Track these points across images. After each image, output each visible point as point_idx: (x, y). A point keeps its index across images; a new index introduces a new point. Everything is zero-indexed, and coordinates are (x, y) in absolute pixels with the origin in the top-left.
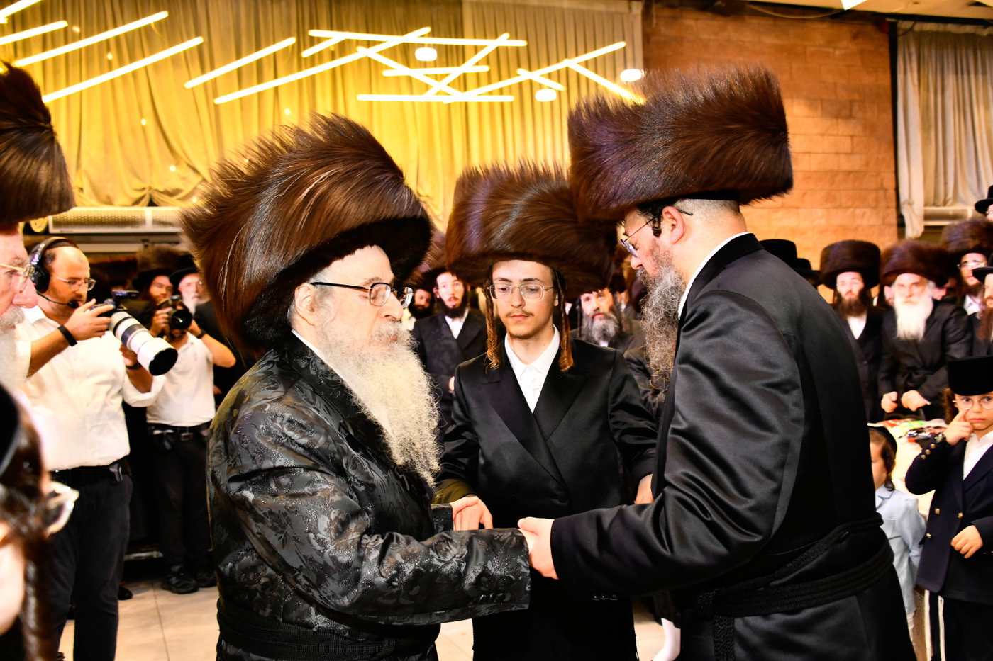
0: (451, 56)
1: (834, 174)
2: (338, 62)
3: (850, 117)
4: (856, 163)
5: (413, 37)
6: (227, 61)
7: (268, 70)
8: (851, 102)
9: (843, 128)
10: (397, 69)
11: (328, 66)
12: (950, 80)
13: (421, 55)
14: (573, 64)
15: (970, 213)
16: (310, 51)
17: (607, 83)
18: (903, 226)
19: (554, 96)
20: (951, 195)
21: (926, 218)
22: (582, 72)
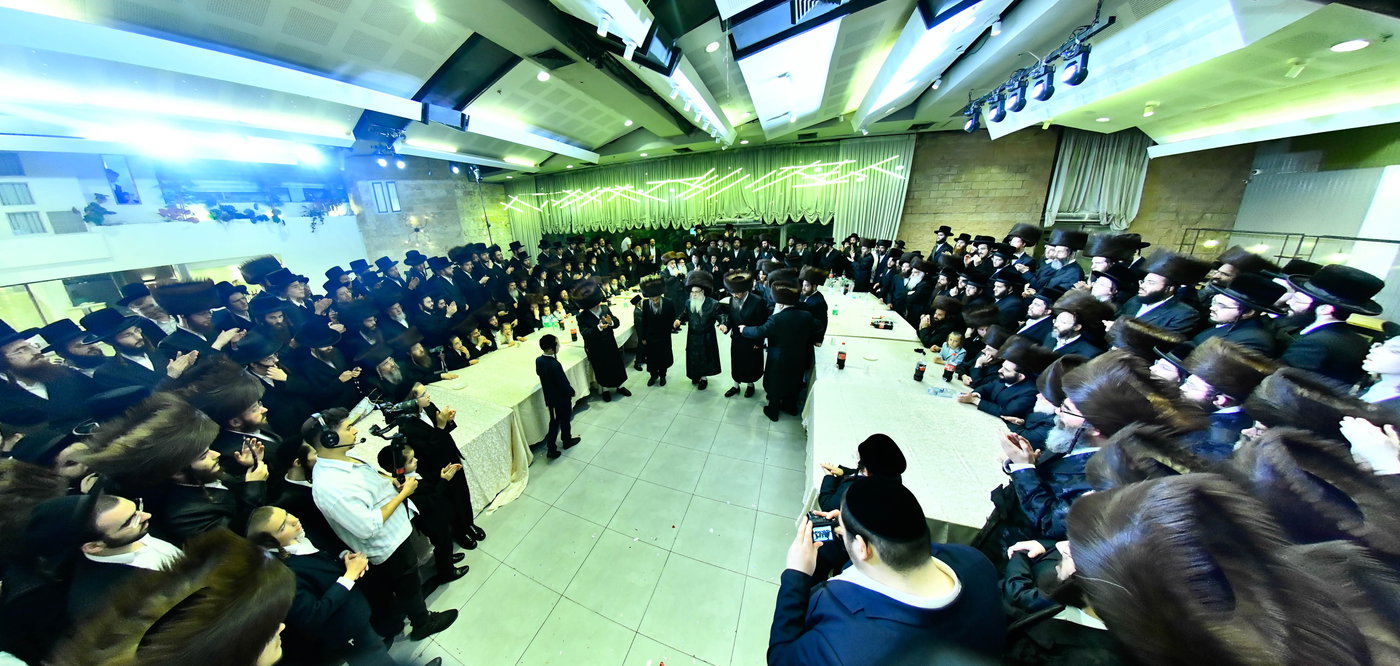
0: (828, 169)
1: (1007, 198)
2: (793, 174)
3: (1025, 171)
4: (1023, 193)
5: (813, 165)
6: (761, 176)
7: (773, 178)
8: (1027, 166)
9: (1019, 177)
10: (806, 176)
11: (791, 174)
12: (1094, 150)
13: (816, 170)
14: (874, 167)
15: (1087, 216)
16: (781, 173)
17: (888, 172)
18: (1043, 221)
19: (863, 180)
20: (1079, 207)
21: (1057, 218)
22: (877, 169)
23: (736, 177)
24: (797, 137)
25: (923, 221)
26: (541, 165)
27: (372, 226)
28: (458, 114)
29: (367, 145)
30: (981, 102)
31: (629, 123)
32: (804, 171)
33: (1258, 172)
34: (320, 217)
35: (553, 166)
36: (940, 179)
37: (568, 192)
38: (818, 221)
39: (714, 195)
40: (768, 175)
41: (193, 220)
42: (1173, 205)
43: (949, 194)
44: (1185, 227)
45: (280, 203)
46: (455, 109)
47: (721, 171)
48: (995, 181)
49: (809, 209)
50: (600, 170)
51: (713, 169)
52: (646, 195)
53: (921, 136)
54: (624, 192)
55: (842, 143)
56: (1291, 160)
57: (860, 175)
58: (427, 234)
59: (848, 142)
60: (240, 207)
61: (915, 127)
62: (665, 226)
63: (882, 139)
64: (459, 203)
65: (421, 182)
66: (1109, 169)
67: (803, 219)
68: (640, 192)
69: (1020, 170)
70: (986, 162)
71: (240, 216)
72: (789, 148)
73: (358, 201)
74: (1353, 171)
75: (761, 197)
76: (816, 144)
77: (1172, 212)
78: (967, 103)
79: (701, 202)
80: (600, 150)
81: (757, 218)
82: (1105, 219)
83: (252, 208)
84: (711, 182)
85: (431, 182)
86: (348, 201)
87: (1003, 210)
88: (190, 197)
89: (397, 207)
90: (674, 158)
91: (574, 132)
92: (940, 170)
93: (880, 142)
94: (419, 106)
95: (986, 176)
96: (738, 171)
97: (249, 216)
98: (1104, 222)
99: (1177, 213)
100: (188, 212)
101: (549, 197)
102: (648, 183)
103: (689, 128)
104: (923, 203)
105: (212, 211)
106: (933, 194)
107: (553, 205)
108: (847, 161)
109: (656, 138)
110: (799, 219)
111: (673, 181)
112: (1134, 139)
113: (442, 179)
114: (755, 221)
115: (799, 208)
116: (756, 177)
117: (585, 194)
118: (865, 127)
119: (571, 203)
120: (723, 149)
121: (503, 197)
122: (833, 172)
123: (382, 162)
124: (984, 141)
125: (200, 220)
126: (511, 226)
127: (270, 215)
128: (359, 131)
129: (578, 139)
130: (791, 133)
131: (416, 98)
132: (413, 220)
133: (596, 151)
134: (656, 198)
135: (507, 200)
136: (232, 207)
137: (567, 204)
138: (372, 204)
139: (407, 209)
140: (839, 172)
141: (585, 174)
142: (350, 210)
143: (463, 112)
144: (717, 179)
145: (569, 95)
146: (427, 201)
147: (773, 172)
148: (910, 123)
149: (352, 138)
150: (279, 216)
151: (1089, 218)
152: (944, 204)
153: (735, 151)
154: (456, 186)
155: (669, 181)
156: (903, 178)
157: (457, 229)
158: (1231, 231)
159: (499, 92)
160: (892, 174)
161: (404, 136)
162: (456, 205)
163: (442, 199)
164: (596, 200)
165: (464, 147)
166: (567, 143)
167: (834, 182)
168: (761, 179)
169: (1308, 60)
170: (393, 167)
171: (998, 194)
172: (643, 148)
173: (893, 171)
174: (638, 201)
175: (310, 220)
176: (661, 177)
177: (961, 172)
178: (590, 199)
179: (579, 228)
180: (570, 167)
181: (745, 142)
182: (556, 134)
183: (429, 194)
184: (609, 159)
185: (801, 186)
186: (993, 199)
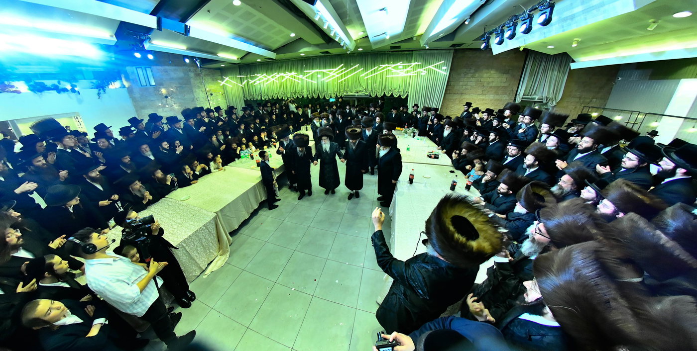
0: (406, 67)
1: (499, 87)
3: (508, 73)
4: (506, 85)
5: (398, 64)
6: (370, 70)
7: (376, 71)
8: (509, 70)
9: (505, 76)
10: (394, 71)
11: (386, 69)
12: (543, 64)
13: (400, 67)
14: (431, 67)
15: (537, 98)
16: (380, 69)
17: (438, 70)
18: (515, 100)
19: (425, 74)
20: (533, 93)
21: (522, 98)
22: (432, 68)
23: (356, 69)
24: (389, 48)
25: (455, 98)
26: (241, 58)
27: (137, 95)
28: (183, 25)
29: (126, 44)
30: (491, 33)
31: (293, 35)
32: (393, 68)
33: (620, 79)
34: (103, 89)
35: (249, 60)
36: (465, 75)
37: (258, 75)
38: (400, 96)
39: (343, 79)
40: (373, 69)
41: (19, 92)
42: (578, 94)
43: (469, 84)
44: (583, 105)
45: (76, 80)
46: (180, 21)
47: (347, 66)
48: (492, 77)
49: (395, 89)
50: (278, 62)
51: (343, 65)
52: (304, 78)
53: (456, 51)
54: (292, 76)
55: (414, 53)
56: (636, 73)
57: (423, 71)
58: (173, 99)
59: (417, 52)
60: (49, 83)
61: (454, 45)
62: (316, 97)
63: (435, 51)
64: (192, 81)
65: (167, 67)
66: (549, 73)
67: (392, 95)
68: (301, 76)
69: (506, 72)
70: (489, 67)
71: (49, 89)
72: (385, 54)
73: (127, 79)
74: (665, 81)
75: (369, 81)
76: (400, 53)
77: (578, 98)
78: (483, 33)
79: (336, 83)
80: (276, 51)
81: (367, 94)
82: (545, 100)
83: (57, 84)
84: (342, 72)
85: (174, 67)
86: (121, 79)
87: (496, 93)
88: (14, 77)
89: (153, 83)
90: (320, 57)
91: (260, 39)
92: (465, 70)
93: (435, 53)
94: (154, 19)
95: (488, 74)
96: (357, 66)
97: (56, 88)
98: (545, 101)
99: (580, 98)
100: (13, 87)
101: (247, 78)
102: (305, 71)
103: (329, 40)
104: (455, 88)
105: (29, 86)
106: (461, 83)
107: (250, 83)
108: (416, 63)
109: (309, 45)
110: (390, 95)
111: (320, 71)
112: (564, 58)
113: (181, 66)
114: (366, 95)
115: (390, 88)
116: (366, 70)
117: (268, 77)
118: (427, 44)
119: (260, 82)
120: (348, 53)
121: (220, 77)
122: (409, 69)
123: (138, 55)
124: (489, 55)
125: (21, 91)
126: (225, 95)
127: (69, 87)
128: (118, 35)
129: (262, 44)
130: (387, 45)
131: (153, 13)
132: (164, 91)
133: (274, 51)
134: (309, 80)
135: (222, 80)
136: (43, 83)
137: (258, 82)
138: (137, 81)
139: (160, 84)
140: (412, 69)
141: (268, 65)
142: (123, 85)
143: (186, 24)
144: (345, 70)
145: (255, 16)
146: (172, 79)
147: (376, 67)
148: (451, 43)
149: (115, 39)
150: (76, 89)
151: (538, 99)
152: (466, 89)
153: (356, 54)
154: (190, 70)
155: (317, 70)
156: (446, 74)
157: (193, 97)
158: (604, 109)
159: (209, 11)
160: (440, 71)
161: (150, 39)
162: (190, 82)
163: (181, 78)
164: (275, 81)
165: (190, 46)
166: (256, 45)
167: (409, 74)
168: (369, 71)
169: (660, 21)
170: (145, 58)
171: (494, 84)
172: (301, 51)
173: (440, 70)
174: (300, 82)
175: (96, 91)
176: (313, 69)
177: (476, 71)
178: (272, 80)
179: (266, 97)
180: (259, 60)
181: (360, 49)
182: (248, 40)
183: (173, 75)
184: (282, 56)
185: (392, 76)
186: (491, 87)
